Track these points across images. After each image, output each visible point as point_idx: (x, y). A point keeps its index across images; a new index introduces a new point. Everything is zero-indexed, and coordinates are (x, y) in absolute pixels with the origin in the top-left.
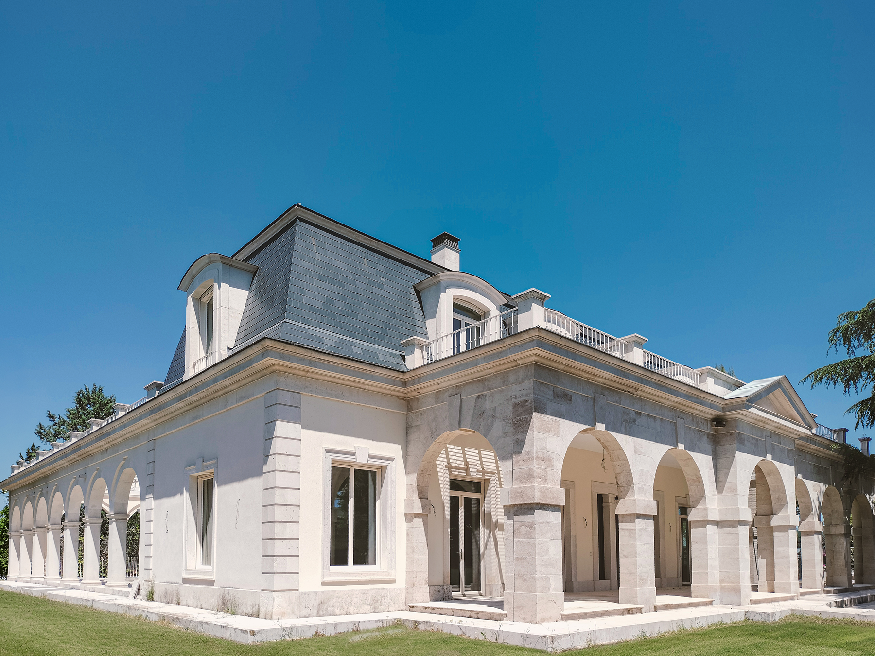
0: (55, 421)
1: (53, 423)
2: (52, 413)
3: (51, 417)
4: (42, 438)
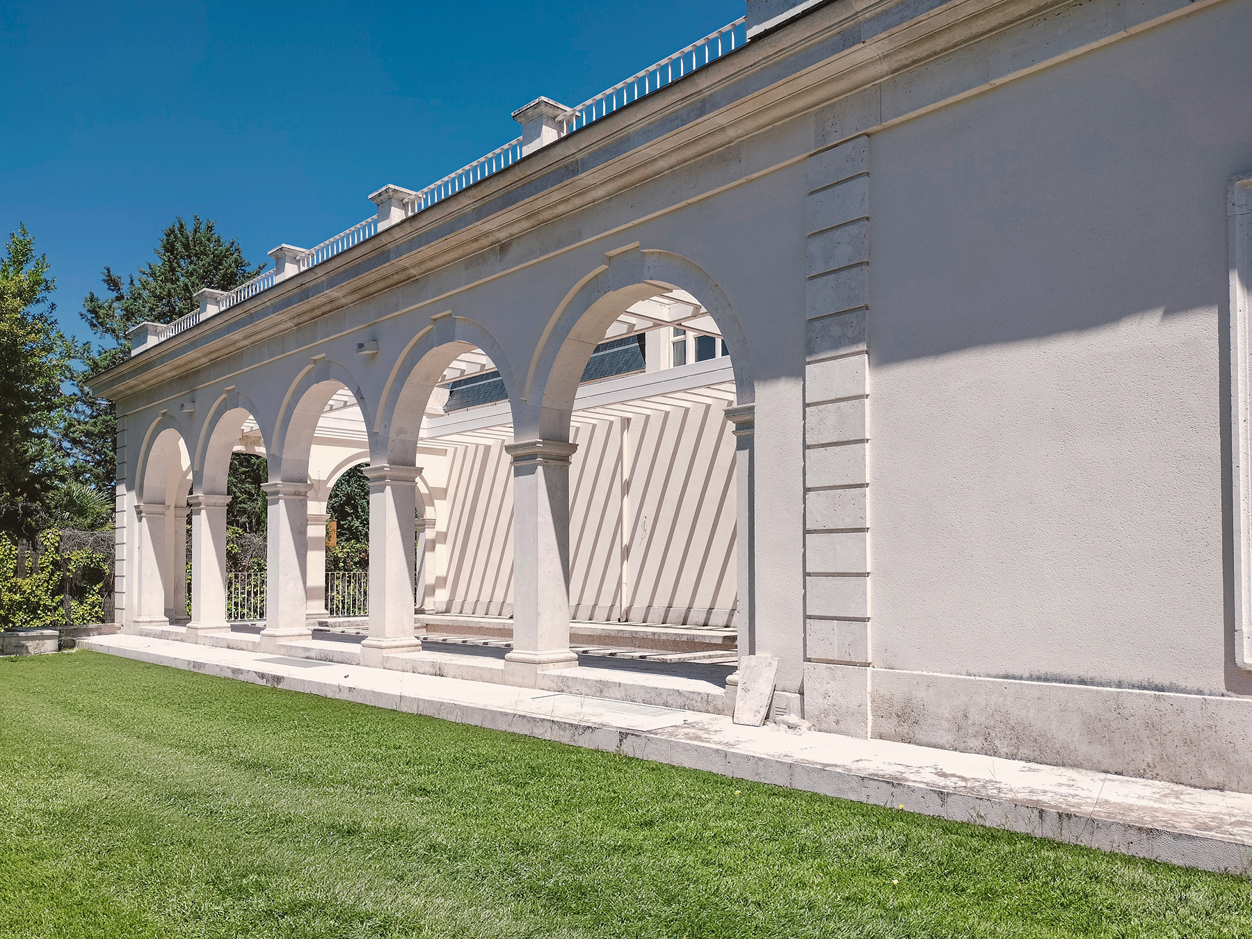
0: (119, 289)
1: (115, 294)
2: (114, 274)
3: (113, 283)
4: (95, 326)
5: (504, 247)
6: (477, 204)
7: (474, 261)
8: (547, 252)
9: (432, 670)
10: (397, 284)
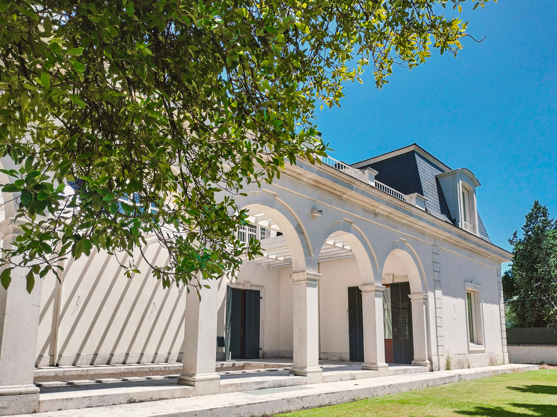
5: (376, 214)
6: (389, 201)
7: (366, 210)
8: (388, 226)
9: (350, 378)
10: (333, 194)
